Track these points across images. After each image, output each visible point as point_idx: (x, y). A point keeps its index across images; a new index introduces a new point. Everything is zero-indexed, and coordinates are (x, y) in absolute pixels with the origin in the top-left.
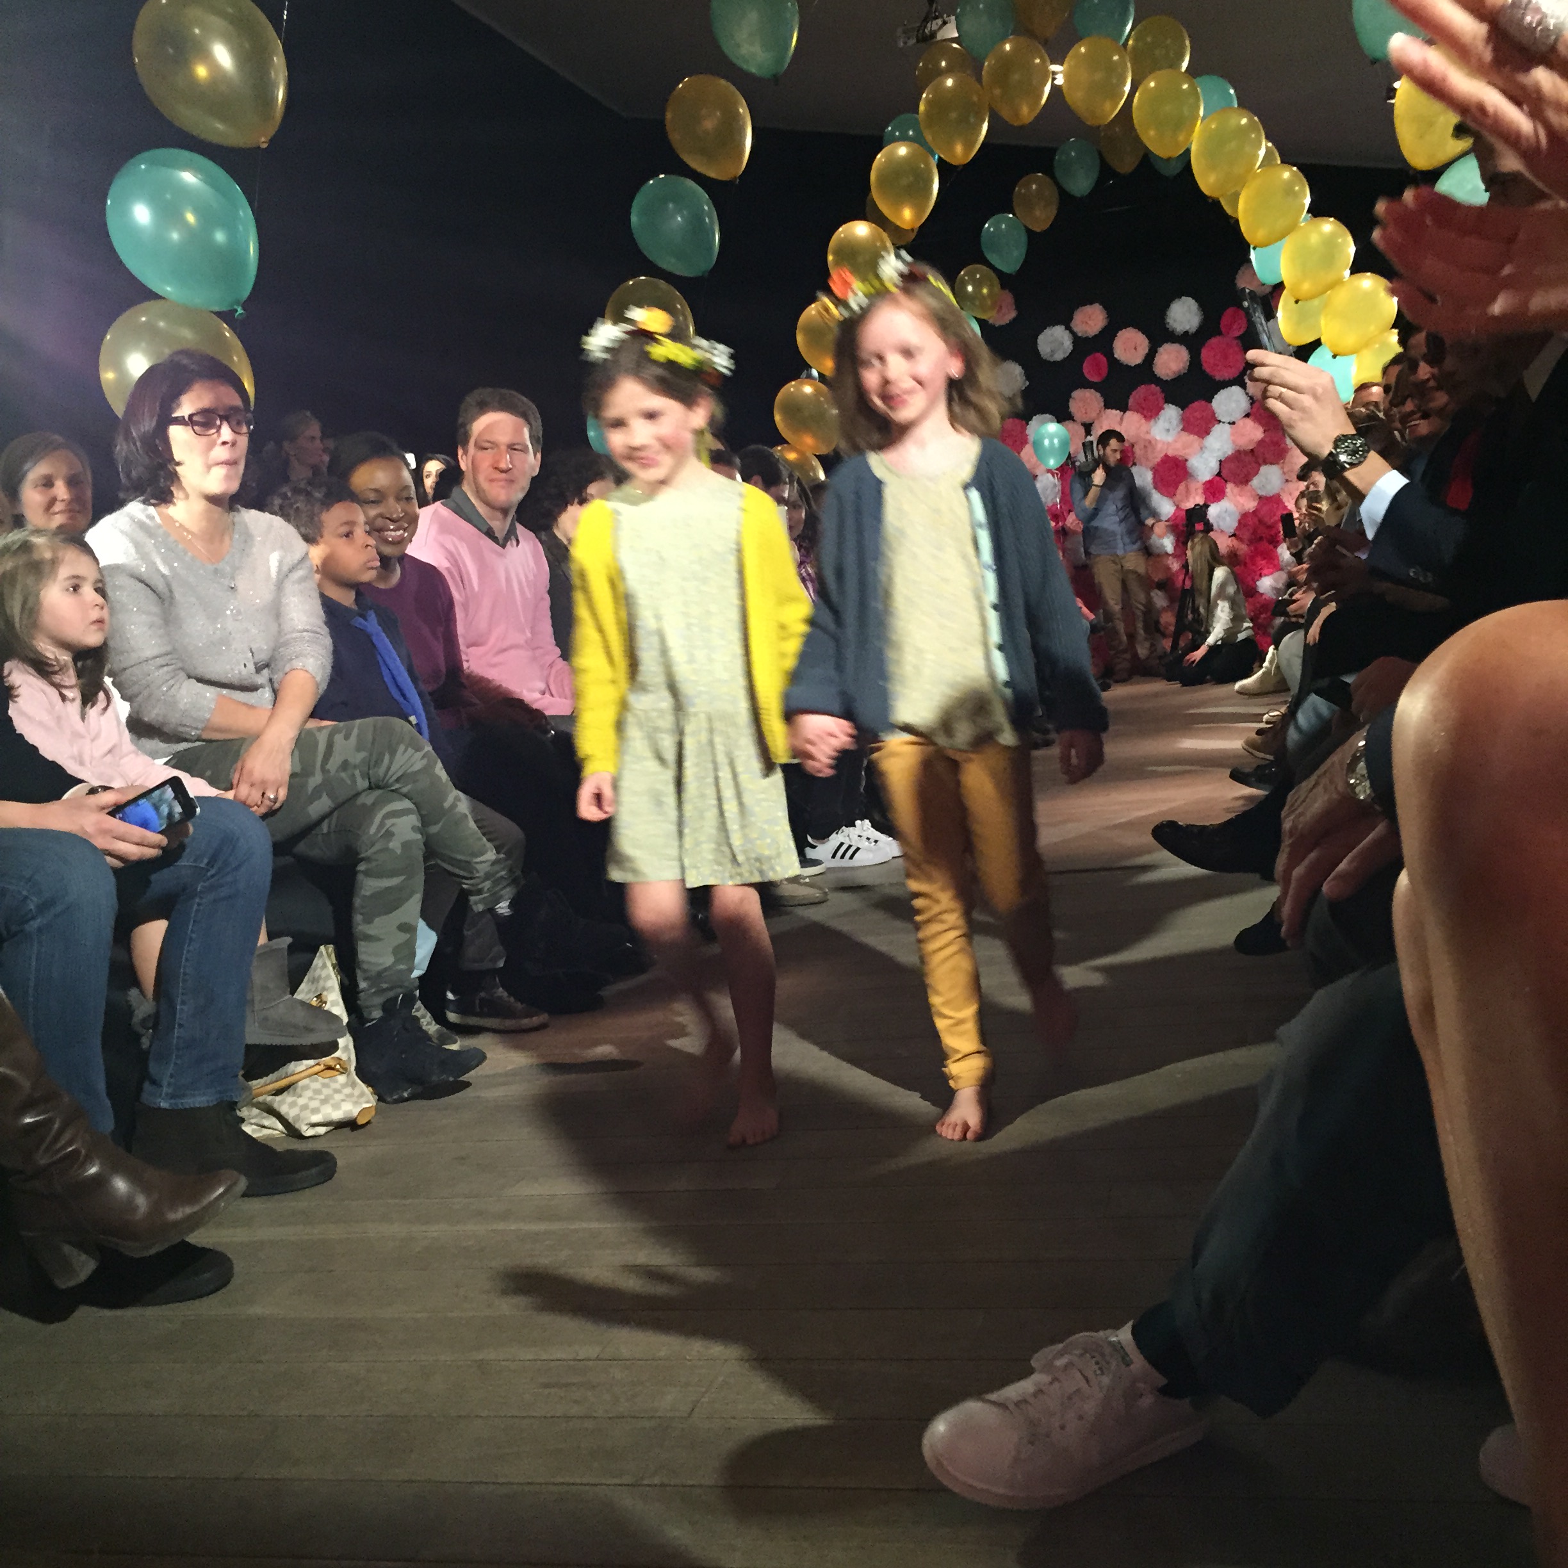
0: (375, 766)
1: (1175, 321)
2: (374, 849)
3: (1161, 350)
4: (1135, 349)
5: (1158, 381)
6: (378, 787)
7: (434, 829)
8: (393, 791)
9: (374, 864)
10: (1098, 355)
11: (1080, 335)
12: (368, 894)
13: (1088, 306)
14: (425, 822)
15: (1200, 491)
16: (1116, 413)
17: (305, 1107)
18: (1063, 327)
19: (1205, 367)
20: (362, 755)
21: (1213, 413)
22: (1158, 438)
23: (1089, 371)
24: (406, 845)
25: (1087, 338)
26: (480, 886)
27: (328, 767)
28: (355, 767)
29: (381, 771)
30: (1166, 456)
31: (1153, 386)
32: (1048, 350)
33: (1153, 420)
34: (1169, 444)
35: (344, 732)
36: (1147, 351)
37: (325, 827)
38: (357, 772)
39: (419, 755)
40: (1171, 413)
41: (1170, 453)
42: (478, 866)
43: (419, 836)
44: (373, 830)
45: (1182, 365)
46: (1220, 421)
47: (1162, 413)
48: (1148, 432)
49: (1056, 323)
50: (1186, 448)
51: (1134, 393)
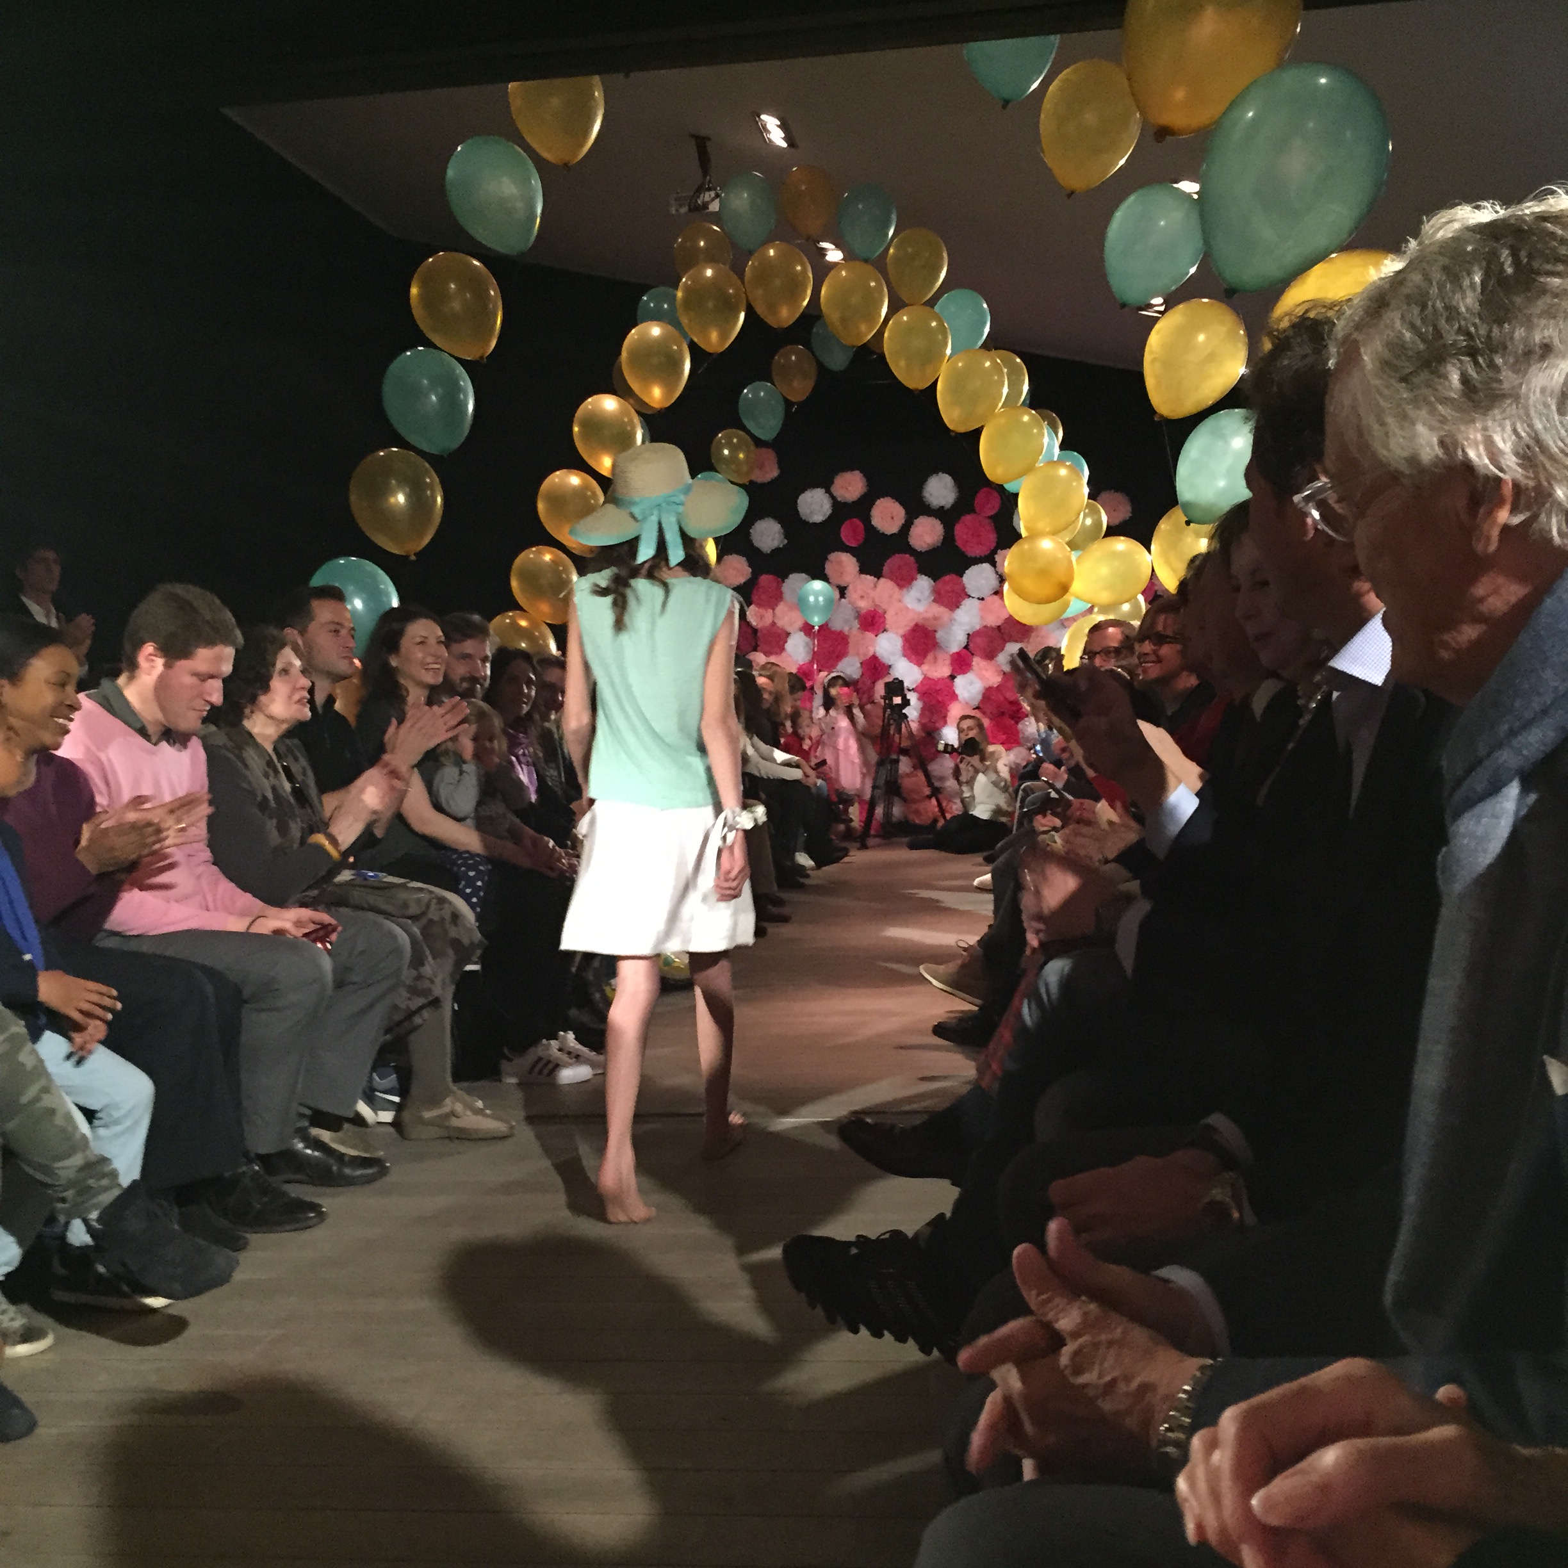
1: (931, 495)
3: (916, 521)
4: (893, 518)
5: (913, 552)
10: (856, 521)
11: (839, 499)
13: (849, 473)
15: (948, 662)
16: (869, 579)
18: (823, 490)
19: (959, 543)
21: (963, 588)
22: (910, 606)
23: (845, 533)
25: (846, 504)
26: (63, 1195)
30: (918, 624)
31: (907, 556)
32: (808, 512)
33: (905, 590)
34: (921, 613)
36: (903, 521)
40: (923, 584)
41: (922, 622)
42: (60, 1172)
45: (936, 538)
46: (969, 596)
47: (915, 582)
48: (900, 601)
49: (815, 486)
50: (935, 619)
51: (889, 561)
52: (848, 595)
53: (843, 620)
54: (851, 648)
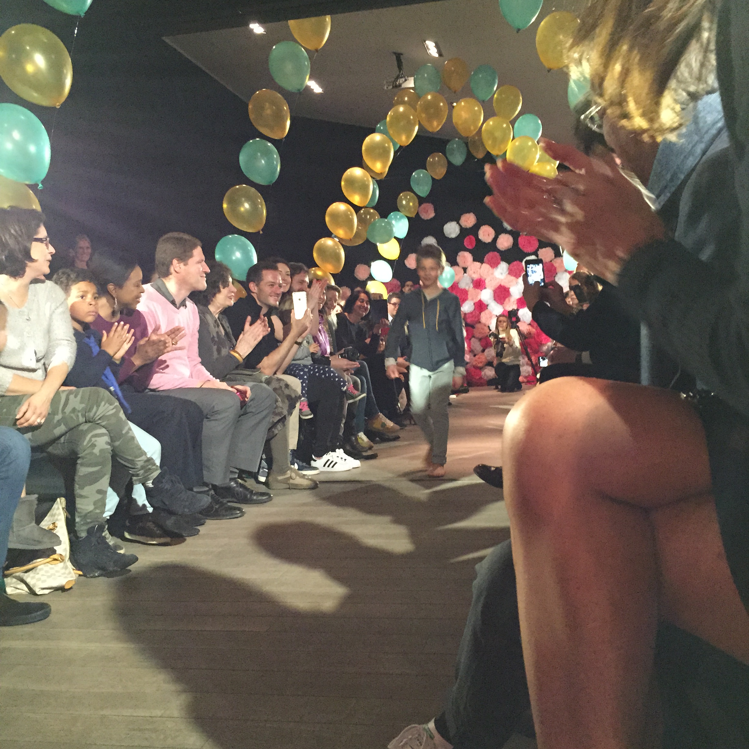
0: (88, 412)
2: (86, 452)
3: (500, 236)
4: (489, 235)
5: (498, 251)
6: (90, 422)
7: (117, 443)
8: (98, 424)
9: (85, 460)
10: (471, 236)
11: (463, 226)
12: (82, 474)
13: (468, 214)
14: (113, 440)
15: (516, 302)
16: (478, 264)
17: (39, 580)
18: (456, 222)
19: (520, 246)
20: (83, 405)
22: (497, 277)
23: (466, 243)
24: (101, 451)
25: (466, 229)
26: (138, 473)
27: (65, 411)
28: (79, 411)
29: (92, 414)
30: (500, 285)
31: (496, 253)
32: (448, 233)
33: (495, 269)
34: (502, 280)
35: (74, 394)
36: (493, 236)
37: (62, 440)
38: (80, 414)
39: (112, 407)
40: (503, 266)
41: (503, 284)
42: (138, 463)
43: (109, 447)
44: (85, 443)
45: (509, 244)
47: (499, 265)
48: (492, 274)
49: (452, 220)
50: (509, 282)
51: (487, 255)
52: (467, 271)
53: (465, 283)
54: (469, 296)
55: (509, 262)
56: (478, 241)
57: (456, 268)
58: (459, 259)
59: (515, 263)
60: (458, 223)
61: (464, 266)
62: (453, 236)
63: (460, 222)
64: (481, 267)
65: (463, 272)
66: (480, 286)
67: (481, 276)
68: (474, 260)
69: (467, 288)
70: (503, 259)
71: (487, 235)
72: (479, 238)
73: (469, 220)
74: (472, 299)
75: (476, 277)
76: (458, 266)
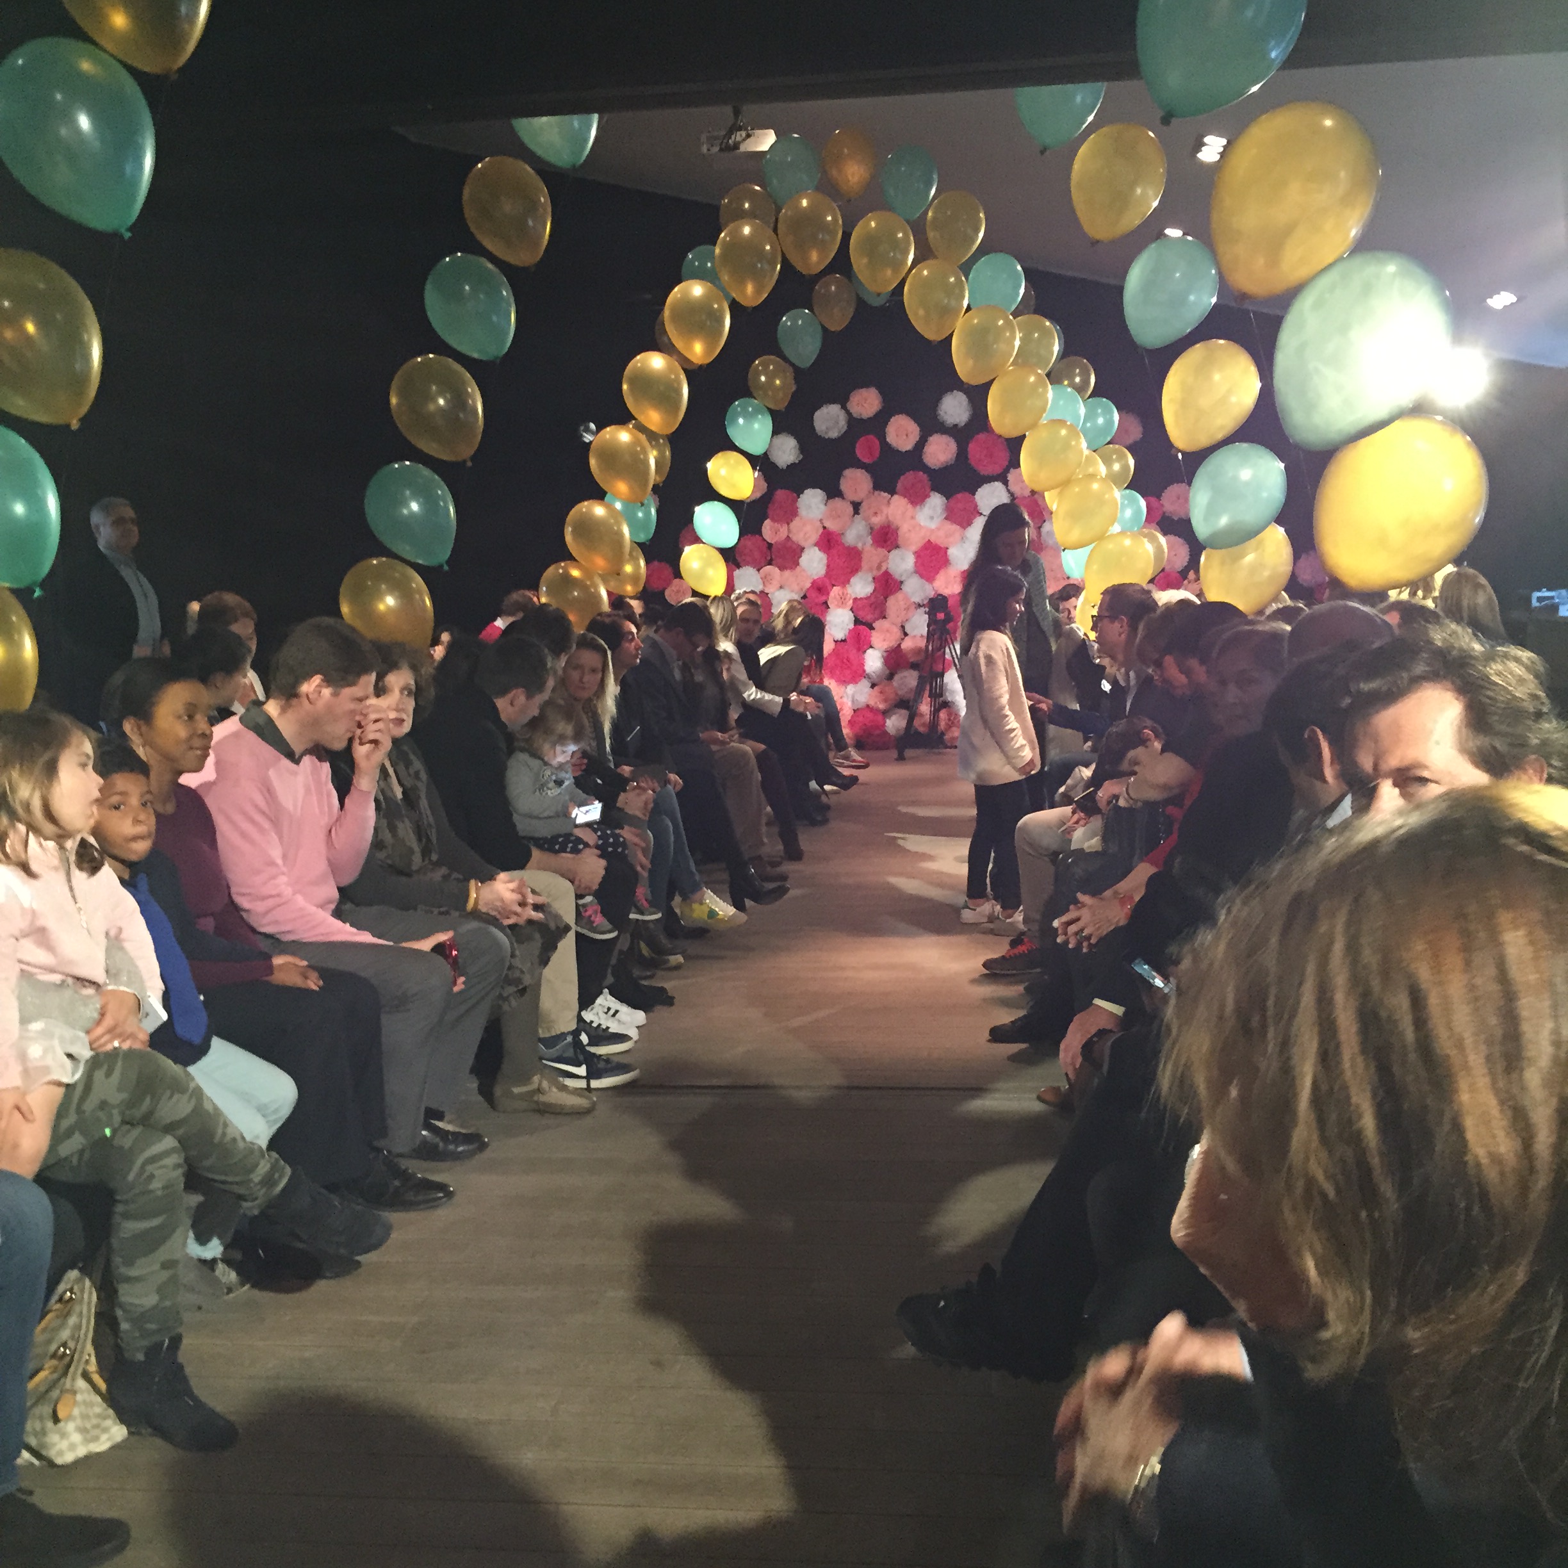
0: (133, 1108)
1: (946, 413)
2: (133, 1193)
3: (931, 439)
4: (907, 435)
5: (925, 469)
9: (133, 1206)
10: (871, 437)
11: (855, 415)
12: (126, 1235)
13: (864, 389)
16: (884, 496)
18: (839, 406)
19: (972, 461)
20: (123, 1096)
21: (974, 505)
22: (922, 524)
23: (860, 452)
24: (168, 1185)
25: (861, 420)
26: (255, 1195)
27: (84, 1106)
28: (114, 1107)
29: (141, 1111)
30: (929, 542)
31: (921, 473)
32: (824, 428)
33: (918, 507)
34: (932, 531)
35: (104, 1068)
36: (917, 439)
37: (74, 1160)
38: (115, 1112)
40: (936, 501)
41: (933, 540)
44: (132, 1175)
45: (950, 456)
47: (928, 500)
48: (913, 518)
49: (833, 401)
50: (947, 536)
51: (902, 478)
52: (861, 511)
53: (855, 534)
54: (865, 564)
55: (948, 494)
56: (886, 447)
57: (837, 502)
58: (845, 485)
59: (959, 496)
60: (844, 407)
61: (856, 499)
62: (834, 434)
63: (849, 405)
64: (889, 502)
65: (851, 509)
66: (885, 541)
67: (889, 521)
68: (878, 486)
69: (860, 546)
70: (936, 488)
71: (905, 437)
72: (888, 440)
73: (866, 402)
74: (871, 569)
75: (877, 521)
76: (843, 498)
